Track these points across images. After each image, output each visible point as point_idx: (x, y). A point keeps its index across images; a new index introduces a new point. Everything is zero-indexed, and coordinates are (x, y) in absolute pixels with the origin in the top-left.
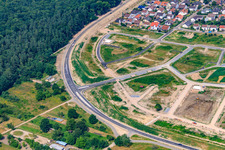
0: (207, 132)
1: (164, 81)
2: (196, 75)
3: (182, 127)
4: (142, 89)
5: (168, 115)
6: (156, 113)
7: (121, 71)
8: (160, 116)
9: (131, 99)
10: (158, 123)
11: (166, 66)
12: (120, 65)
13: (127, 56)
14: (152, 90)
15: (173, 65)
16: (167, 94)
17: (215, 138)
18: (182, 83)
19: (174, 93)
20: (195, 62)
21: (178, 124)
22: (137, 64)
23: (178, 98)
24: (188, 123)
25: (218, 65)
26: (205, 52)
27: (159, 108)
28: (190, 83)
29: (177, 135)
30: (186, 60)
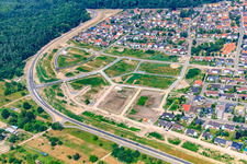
0: (117, 121)
1: (96, 82)
2: (118, 79)
3: (100, 117)
4: (80, 88)
5: (93, 108)
6: (85, 106)
7: (68, 75)
8: (88, 108)
9: (71, 95)
10: (85, 113)
11: (100, 72)
12: (68, 70)
13: (75, 63)
14: (87, 88)
15: (105, 71)
16: (96, 92)
17: (122, 125)
18: (108, 84)
19: (101, 91)
20: (120, 69)
21: (98, 114)
22: (81, 69)
23: (103, 94)
24: (105, 113)
25: (135, 72)
26: (129, 62)
27: (88, 102)
28: (113, 84)
29: (96, 123)
30: (115, 68)
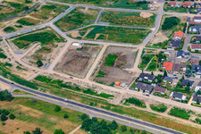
0: (82, 86)
1: (47, 38)
2: (75, 33)
3: (59, 82)
4: (26, 46)
5: (48, 71)
6: (37, 69)
7: (8, 30)
8: (41, 71)
9: (15, 56)
10: (39, 78)
11: (50, 24)
12: (7, 24)
13: (14, 14)
14: (35, 47)
15: (56, 24)
16: (49, 50)
17: (89, 91)
18: (62, 40)
19: (55, 50)
20: (76, 20)
21: (56, 78)
22: (23, 22)
23: (58, 54)
24: (65, 77)
25: (95, 24)
26: (86, 11)
27: (40, 64)
28: (70, 40)
29: (55, 89)
30: (68, 19)
